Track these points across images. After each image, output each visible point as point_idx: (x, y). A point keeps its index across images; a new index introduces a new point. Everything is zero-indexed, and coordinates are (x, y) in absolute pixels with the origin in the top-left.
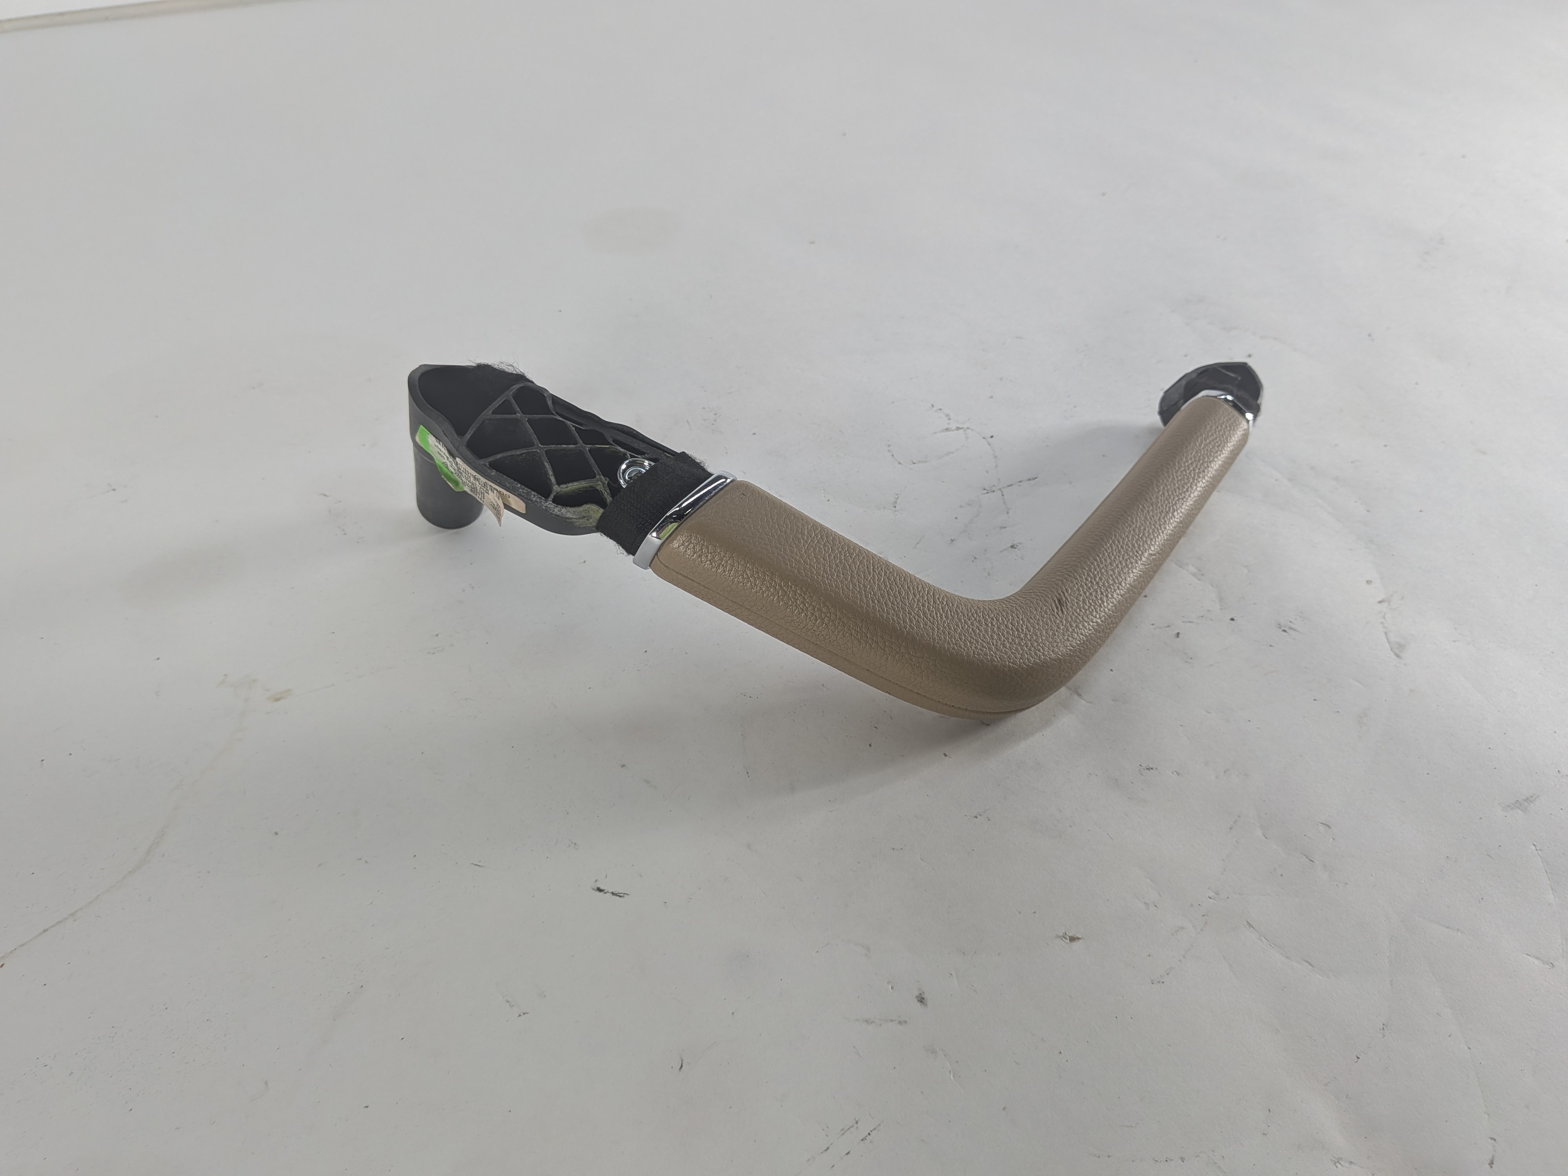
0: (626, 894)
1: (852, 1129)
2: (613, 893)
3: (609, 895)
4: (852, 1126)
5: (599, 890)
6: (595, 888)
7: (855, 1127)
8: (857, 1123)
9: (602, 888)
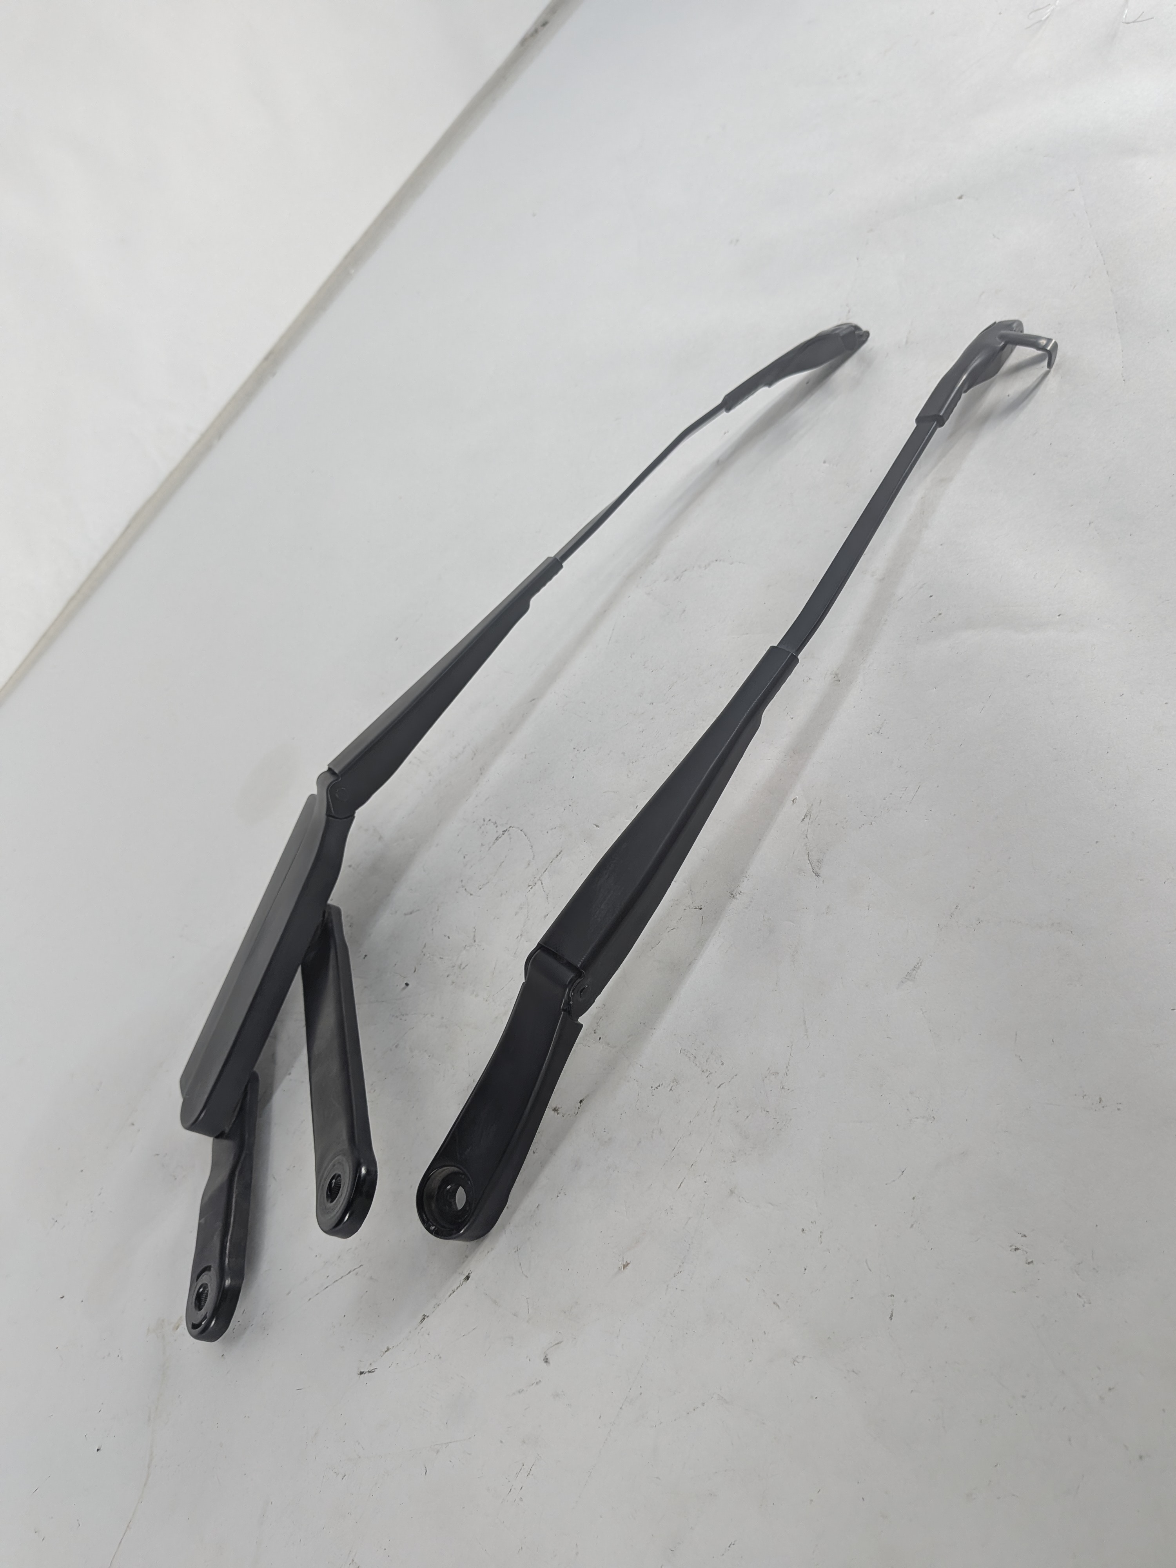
0: (376, 1368)
1: (521, 1471)
2: (369, 1372)
3: (367, 1374)
4: (521, 1469)
5: (361, 1373)
6: (359, 1373)
7: (523, 1469)
8: (523, 1465)
9: (362, 1371)
